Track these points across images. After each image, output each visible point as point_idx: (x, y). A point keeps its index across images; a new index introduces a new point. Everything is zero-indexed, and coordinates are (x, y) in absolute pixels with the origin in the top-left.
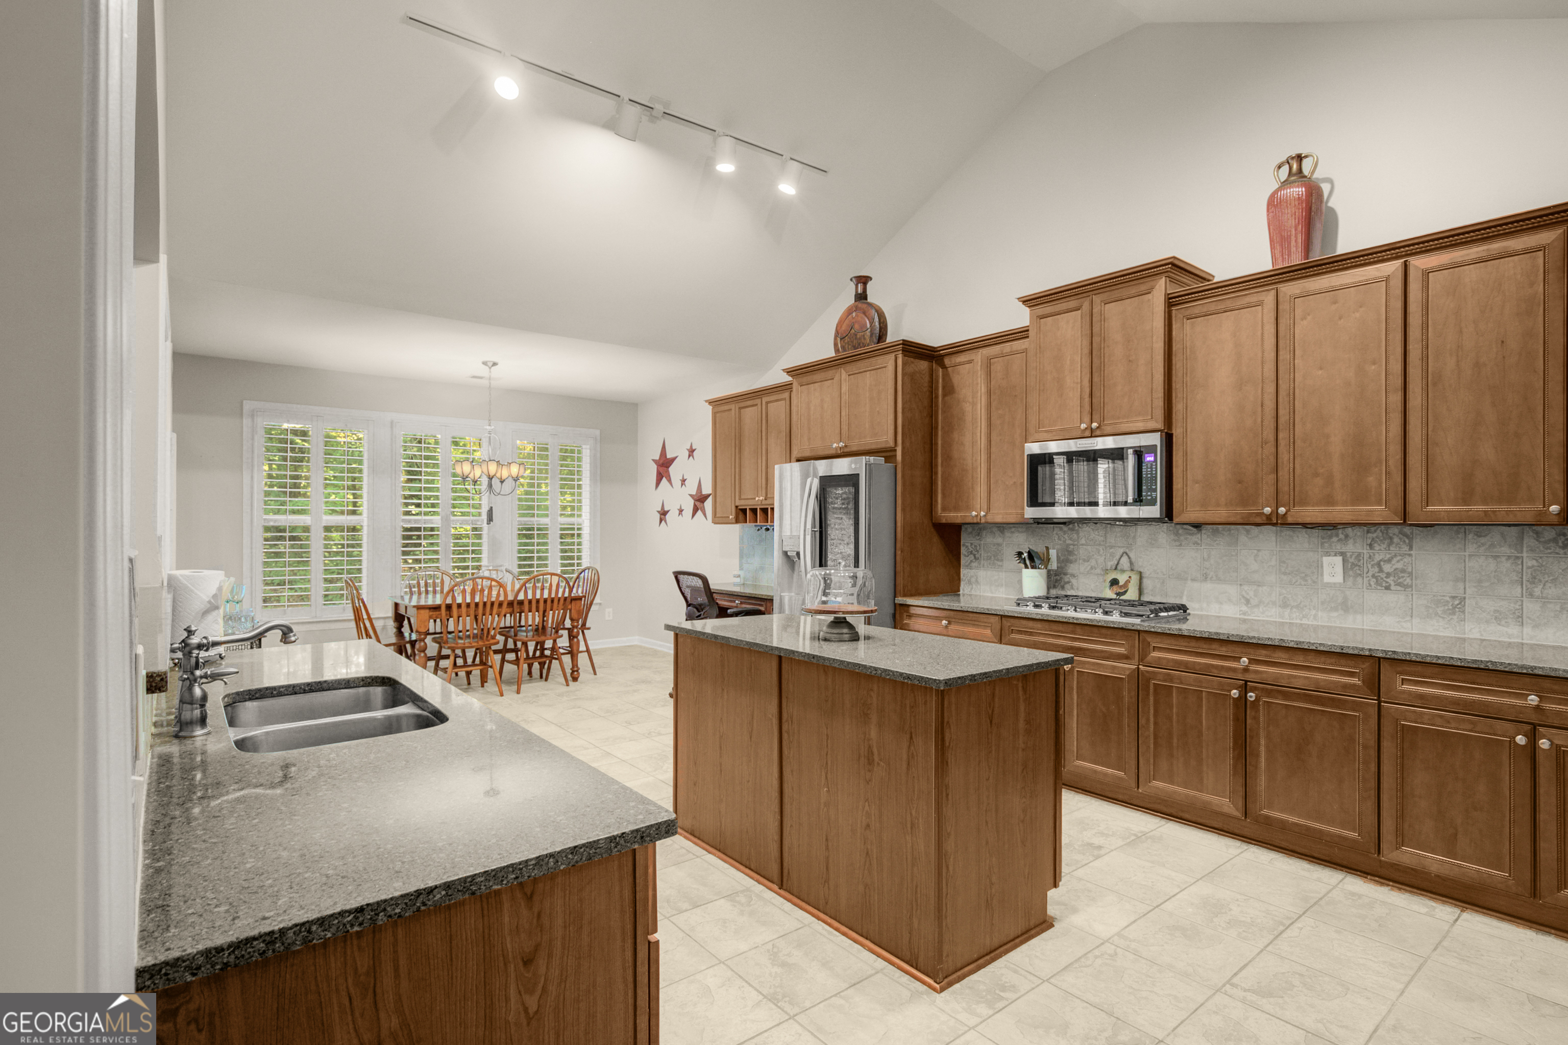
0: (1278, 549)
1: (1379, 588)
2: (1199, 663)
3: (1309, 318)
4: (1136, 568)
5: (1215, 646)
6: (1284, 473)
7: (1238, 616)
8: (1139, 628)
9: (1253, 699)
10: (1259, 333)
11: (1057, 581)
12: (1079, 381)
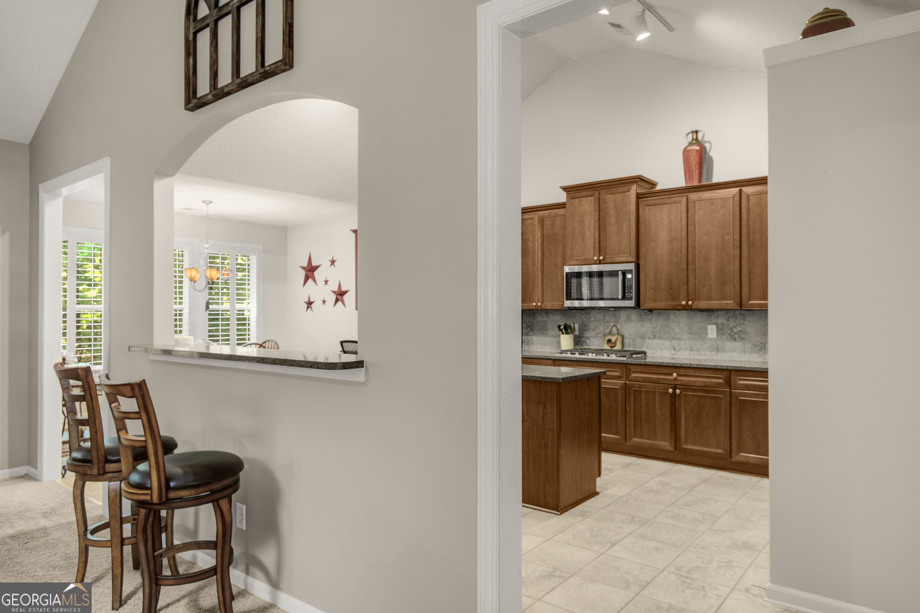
0: (688, 322)
1: (731, 339)
2: (655, 378)
3: (701, 211)
4: (620, 333)
5: (662, 369)
6: (690, 285)
7: (670, 356)
8: (626, 362)
9: (678, 393)
10: (679, 216)
11: (578, 341)
12: (593, 234)
